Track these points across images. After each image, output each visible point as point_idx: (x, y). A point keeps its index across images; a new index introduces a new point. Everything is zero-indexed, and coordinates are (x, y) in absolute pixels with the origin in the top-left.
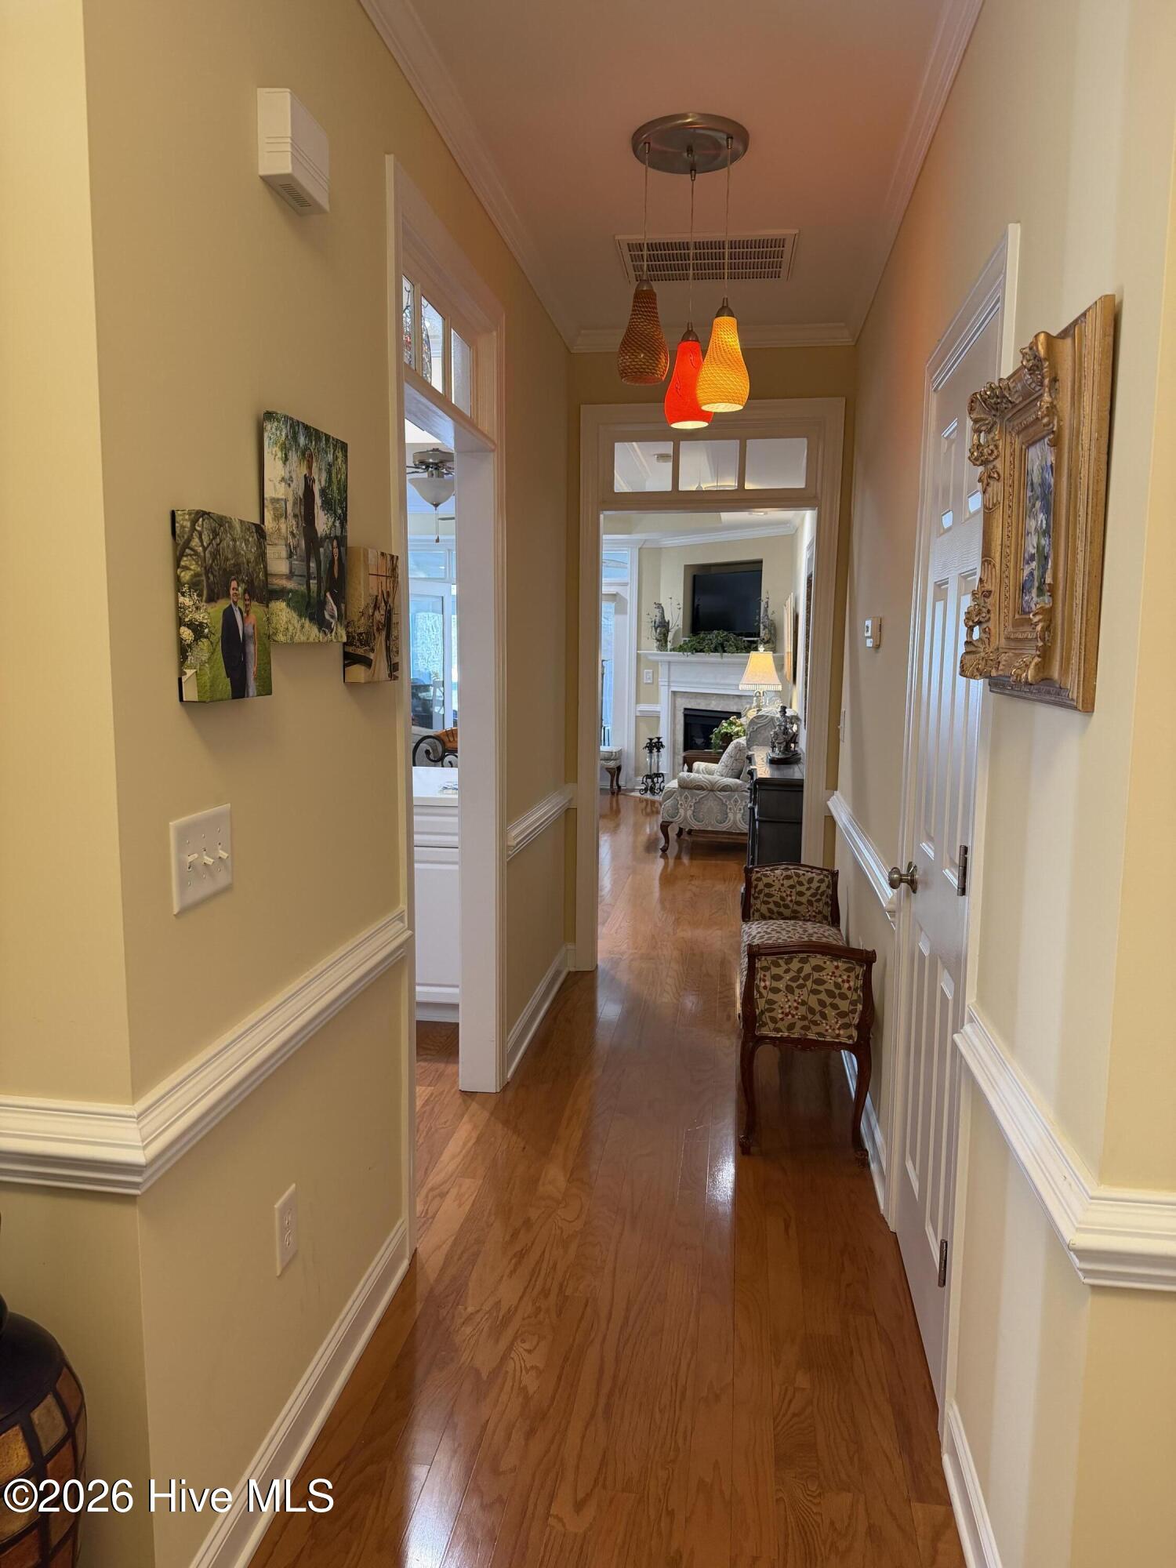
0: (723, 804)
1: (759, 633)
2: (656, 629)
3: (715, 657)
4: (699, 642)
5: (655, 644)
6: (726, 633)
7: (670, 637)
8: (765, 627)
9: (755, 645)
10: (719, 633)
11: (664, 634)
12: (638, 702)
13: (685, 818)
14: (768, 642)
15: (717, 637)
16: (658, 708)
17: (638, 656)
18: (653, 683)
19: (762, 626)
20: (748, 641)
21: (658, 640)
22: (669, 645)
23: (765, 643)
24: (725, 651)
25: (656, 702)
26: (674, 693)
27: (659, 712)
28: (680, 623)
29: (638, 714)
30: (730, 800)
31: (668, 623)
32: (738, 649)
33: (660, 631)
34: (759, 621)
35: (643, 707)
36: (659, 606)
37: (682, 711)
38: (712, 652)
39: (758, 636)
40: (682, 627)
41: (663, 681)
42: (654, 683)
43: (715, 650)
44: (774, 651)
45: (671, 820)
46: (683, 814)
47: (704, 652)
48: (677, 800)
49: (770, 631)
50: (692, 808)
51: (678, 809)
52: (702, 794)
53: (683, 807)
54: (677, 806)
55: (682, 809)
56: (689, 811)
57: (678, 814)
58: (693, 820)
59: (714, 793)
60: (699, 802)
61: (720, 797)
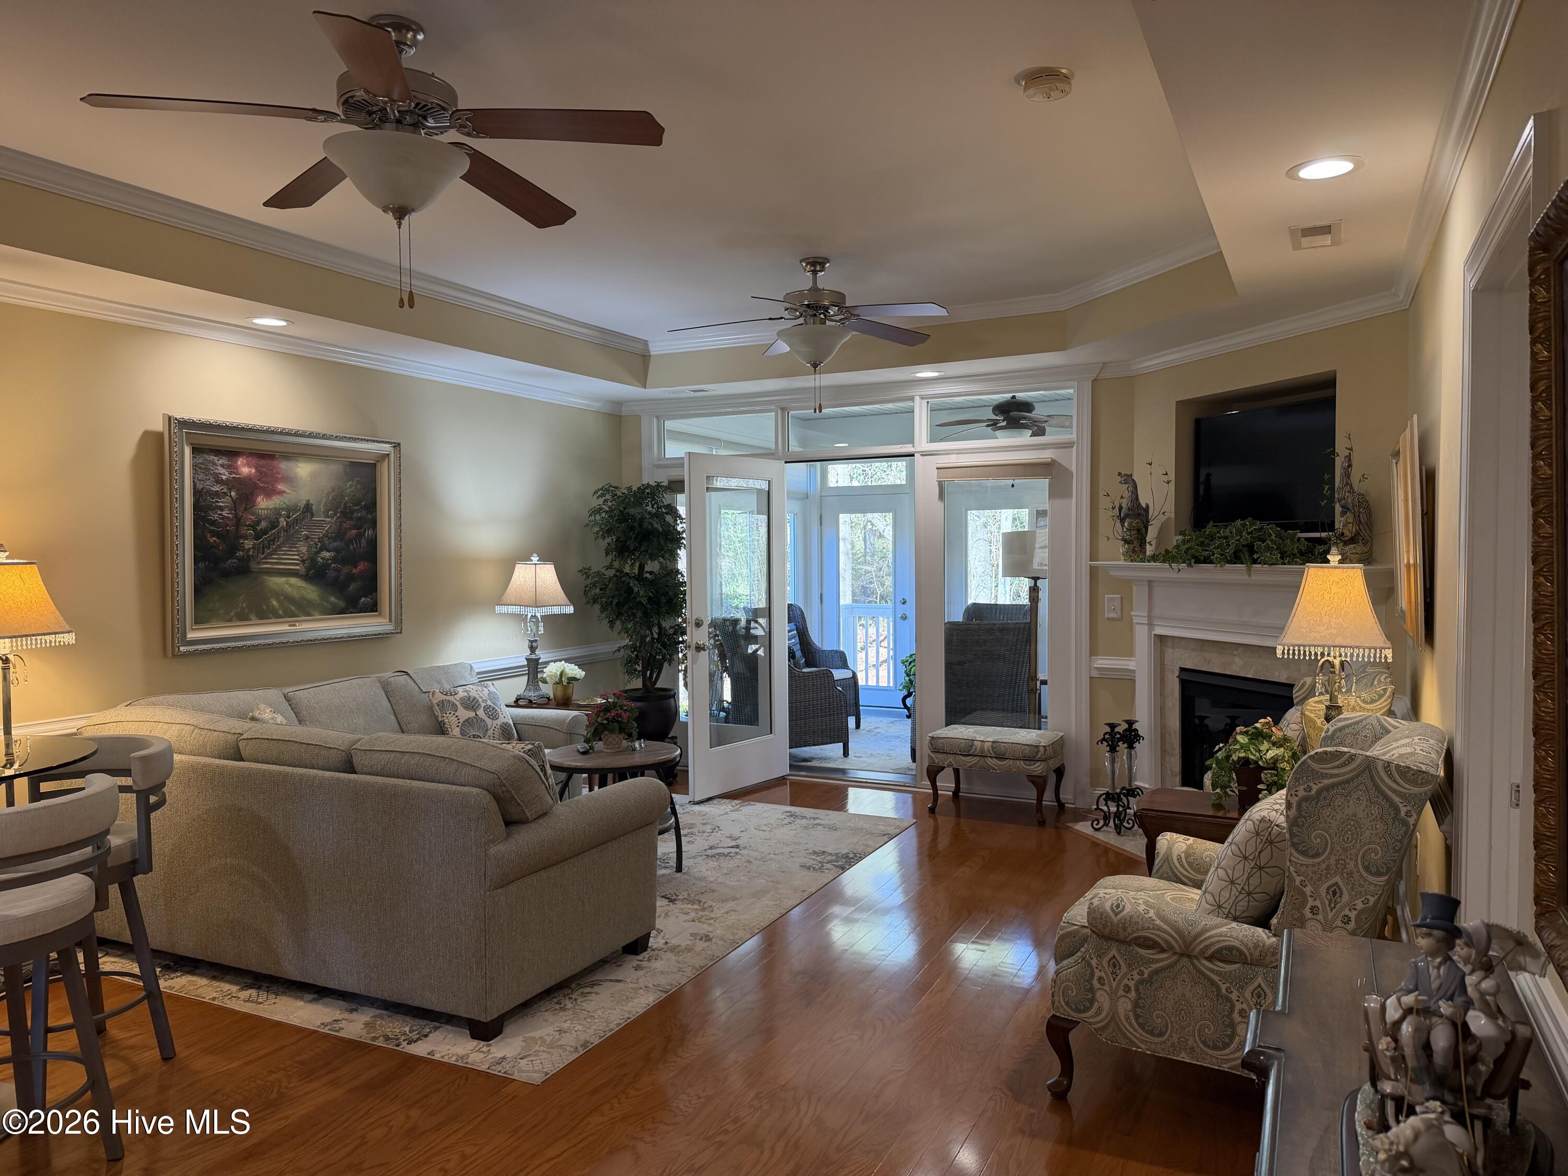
0: (1219, 994)
1: (1333, 522)
2: (1122, 521)
3: (1235, 573)
4: (1202, 544)
5: (1121, 548)
6: (1258, 524)
7: (1152, 534)
8: (1345, 509)
9: (1321, 548)
10: (1244, 525)
11: (1138, 530)
12: (1094, 651)
13: (1113, 1017)
14: (1352, 540)
15: (1239, 532)
16: (1131, 665)
17: (1093, 571)
18: (1121, 619)
19: (1338, 509)
20: (1308, 539)
21: (1126, 541)
22: (1149, 550)
23: (1346, 543)
24: (1255, 562)
25: (1129, 652)
26: (1161, 639)
27: (1134, 671)
28: (1170, 508)
29: (1095, 674)
30: (1241, 988)
31: (1147, 509)
32: (1286, 557)
33: (1130, 524)
34: (1332, 499)
35: (1103, 662)
36: (1128, 479)
37: (1177, 672)
38: (1230, 562)
39: (1331, 527)
40: (1173, 515)
41: (1139, 615)
42: (1125, 621)
43: (1236, 559)
44: (1367, 559)
45: (1075, 1016)
46: (1106, 1006)
47: (1211, 562)
48: (1090, 965)
49: (1357, 517)
50: (1133, 994)
51: (1092, 990)
52: (1158, 961)
53: (1106, 988)
54: (1090, 981)
55: (1104, 993)
56: (1122, 1000)
57: (1092, 1004)
58: (1136, 1026)
59: (1192, 963)
60: (1150, 981)
61: (1212, 976)
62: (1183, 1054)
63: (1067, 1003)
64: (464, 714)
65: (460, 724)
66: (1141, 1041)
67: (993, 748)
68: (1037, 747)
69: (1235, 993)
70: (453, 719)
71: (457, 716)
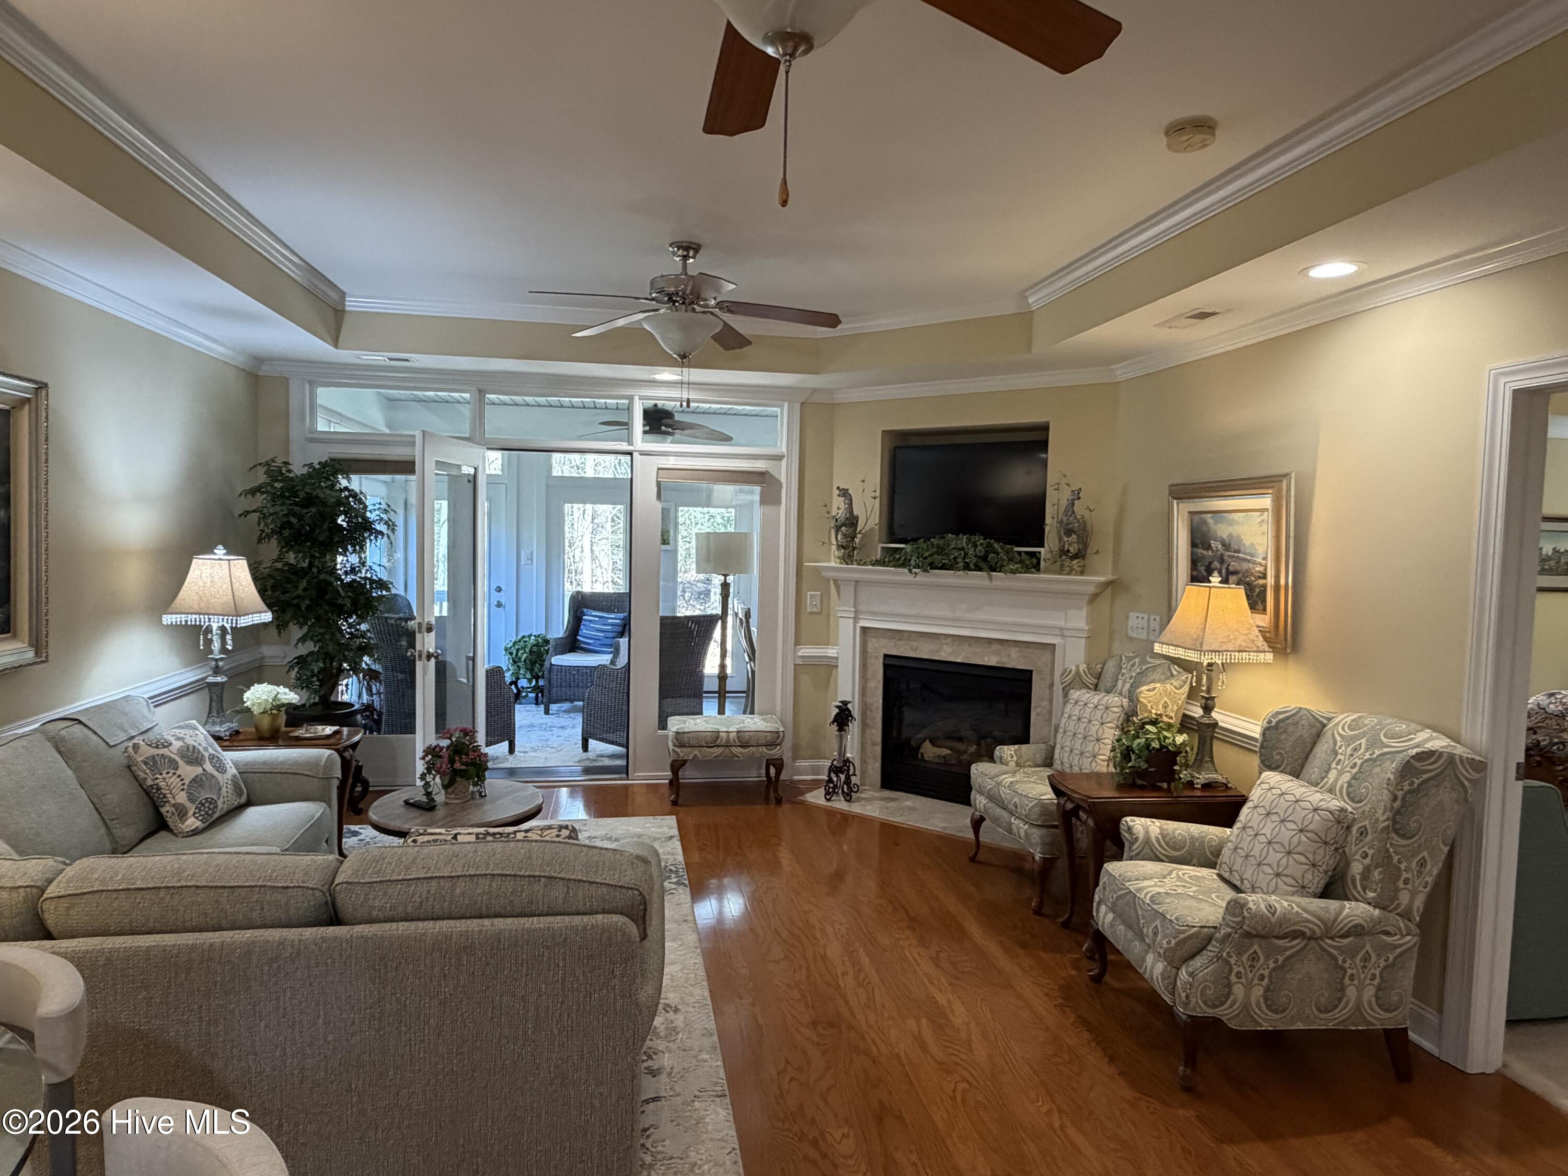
0: (1336, 965)
2: (837, 529)
3: (978, 578)
5: (835, 552)
6: (989, 539)
7: (861, 541)
10: (970, 539)
11: (852, 538)
12: (797, 643)
13: (1245, 1005)
15: (970, 545)
16: (831, 652)
17: (801, 570)
18: (826, 613)
21: (840, 547)
25: (832, 642)
26: (864, 630)
27: (837, 659)
28: (875, 520)
29: (799, 662)
30: (1353, 957)
31: (858, 519)
33: (845, 532)
35: (806, 651)
36: (843, 493)
37: (881, 659)
38: (972, 570)
40: (877, 526)
41: (843, 609)
45: (1211, 1012)
46: (1240, 997)
47: (952, 569)
48: (1228, 963)
50: (1266, 981)
51: (1229, 985)
52: (1292, 947)
53: (1243, 980)
54: (1227, 978)
55: (1240, 986)
56: (1257, 987)
57: (1227, 997)
58: (1264, 1008)
59: (1319, 944)
60: (1282, 967)
61: (1332, 951)
62: (1299, 1023)
63: (1205, 1002)
64: (189, 772)
65: (185, 787)
66: (1264, 1020)
67: (738, 738)
68: (778, 732)
69: (1349, 961)
70: (174, 780)
71: (179, 776)
